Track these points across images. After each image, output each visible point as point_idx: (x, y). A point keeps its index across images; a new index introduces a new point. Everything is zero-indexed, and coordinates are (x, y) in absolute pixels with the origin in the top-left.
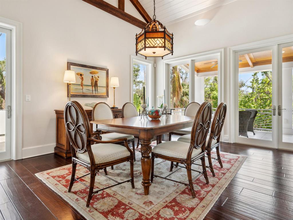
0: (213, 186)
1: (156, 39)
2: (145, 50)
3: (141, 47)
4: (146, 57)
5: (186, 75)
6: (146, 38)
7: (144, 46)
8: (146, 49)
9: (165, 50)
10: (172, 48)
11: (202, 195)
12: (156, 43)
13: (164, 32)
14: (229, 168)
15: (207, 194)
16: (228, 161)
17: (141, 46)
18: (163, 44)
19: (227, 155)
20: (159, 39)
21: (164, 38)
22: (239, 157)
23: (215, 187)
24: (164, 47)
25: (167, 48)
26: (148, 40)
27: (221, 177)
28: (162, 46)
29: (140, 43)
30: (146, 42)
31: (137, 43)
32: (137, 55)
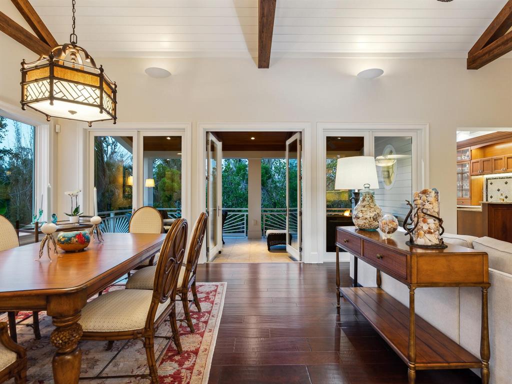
0: (196, 352)
1: (80, 87)
3: (37, 94)
4: (47, 115)
6: (52, 77)
7: (47, 94)
8: (55, 102)
9: (101, 112)
10: (115, 109)
11: (185, 379)
12: (80, 94)
13: (101, 76)
14: (210, 309)
15: (191, 373)
16: (205, 297)
17: (40, 91)
18: (98, 101)
19: (202, 287)
20: (89, 88)
21: (101, 88)
22: (217, 286)
23: (200, 352)
24: (101, 107)
25: (105, 110)
26: (59, 84)
27: (204, 329)
28: (95, 103)
29: (35, 84)
30: (55, 88)
31: (23, 82)
32: (23, 109)
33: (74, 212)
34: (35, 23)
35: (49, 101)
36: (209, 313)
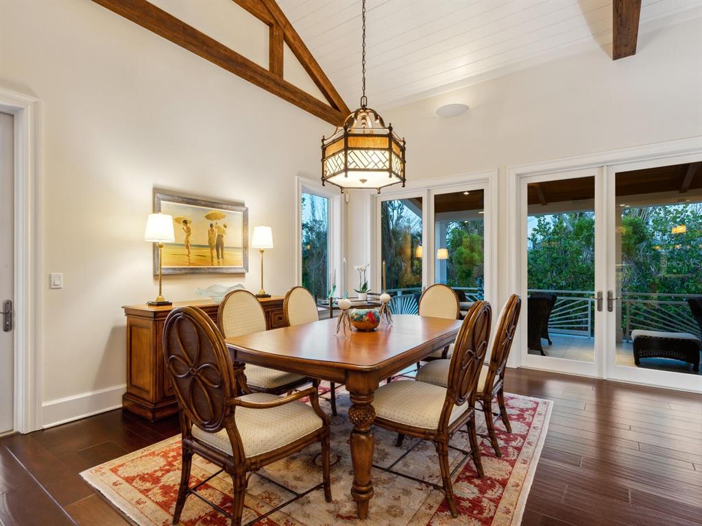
0: (504, 483)
1: (371, 152)
2: (346, 176)
3: (334, 168)
4: (341, 188)
5: (399, 210)
6: (346, 148)
7: (342, 167)
8: (349, 173)
9: (390, 176)
10: (403, 170)
11: (487, 511)
12: (370, 161)
13: (390, 136)
14: (525, 433)
15: (497, 507)
16: (518, 415)
17: (336, 164)
18: (387, 164)
19: (514, 400)
20: (378, 152)
21: (390, 149)
22: (537, 403)
23: (509, 485)
24: (390, 170)
25: (395, 173)
26: (352, 154)
27: (515, 458)
28: (385, 168)
29: (333, 158)
30: (349, 159)
31: (324, 158)
32: (324, 185)
33: (363, 289)
34: (329, 93)
35: (344, 173)
36: (524, 437)
